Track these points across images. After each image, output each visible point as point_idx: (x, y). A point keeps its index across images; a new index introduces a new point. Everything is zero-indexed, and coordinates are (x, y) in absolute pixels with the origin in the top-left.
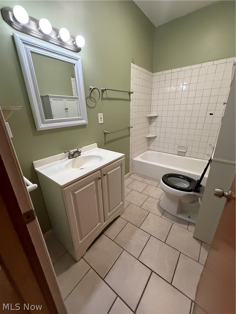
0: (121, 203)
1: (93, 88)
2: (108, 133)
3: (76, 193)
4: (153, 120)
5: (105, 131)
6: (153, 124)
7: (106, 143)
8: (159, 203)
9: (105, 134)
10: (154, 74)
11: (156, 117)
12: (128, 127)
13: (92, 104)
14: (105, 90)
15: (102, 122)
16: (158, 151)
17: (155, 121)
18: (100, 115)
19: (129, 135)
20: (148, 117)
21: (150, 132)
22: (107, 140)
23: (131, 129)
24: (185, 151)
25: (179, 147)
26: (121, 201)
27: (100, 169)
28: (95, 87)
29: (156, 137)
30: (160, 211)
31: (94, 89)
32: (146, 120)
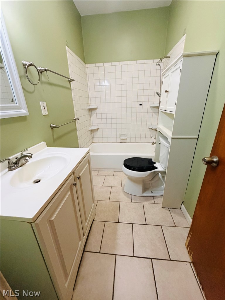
0: (93, 204)
1: (28, 63)
2: (57, 127)
3: (53, 219)
4: (93, 112)
5: (52, 125)
6: (94, 116)
7: (55, 140)
8: (123, 190)
9: (52, 128)
10: (87, 65)
11: (96, 109)
12: (74, 120)
13: (31, 88)
14: (45, 70)
15: (47, 113)
16: (103, 142)
17: (96, 113)
18: (43, 104)
19: (76, 129)
20: (88, 109)
21: (92, 125)
22: (55, 137)
23: (77, 122)
24: (126, 138)
25: (121, 135)
26: (92, 203)
27: (73, 173)
28: (32, 63)
29: (98, 129)
30: (128, 197)
31: (30, 65)
32: (87, 113)
